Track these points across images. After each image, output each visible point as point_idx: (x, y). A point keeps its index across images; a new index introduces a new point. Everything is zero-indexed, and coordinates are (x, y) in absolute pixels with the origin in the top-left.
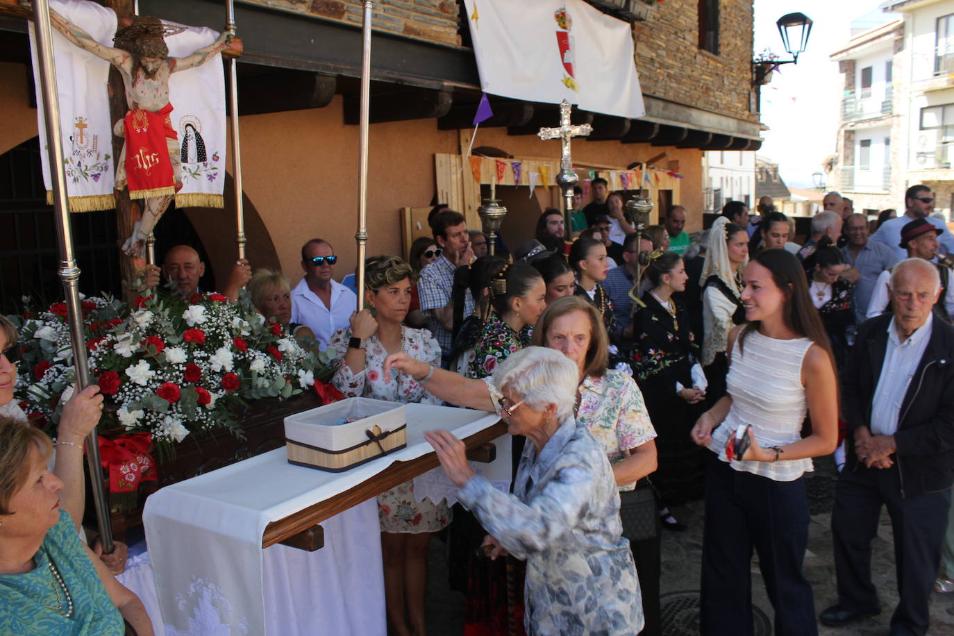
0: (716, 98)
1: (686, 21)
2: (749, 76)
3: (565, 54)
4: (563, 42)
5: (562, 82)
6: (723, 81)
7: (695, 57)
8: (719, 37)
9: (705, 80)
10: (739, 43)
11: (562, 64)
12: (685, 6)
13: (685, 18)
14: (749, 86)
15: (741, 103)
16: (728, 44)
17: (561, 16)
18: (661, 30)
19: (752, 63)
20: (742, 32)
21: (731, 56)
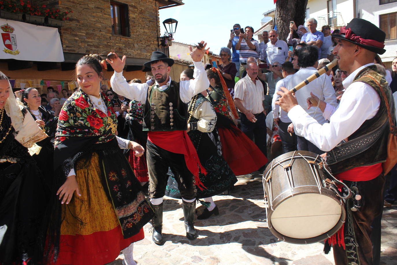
0: (128, 52)
1: (101, 25)
2: (157, 43)
3: (6, 41)
4: (6, 37)
5: (4, 52)
6: (134, 46)
7: (110, 38)
8: (130, 29)
9: (119, 46)
10: (146, 31)
11: (4, 46)
12: (99, 19)
13: (101, 24)
14: (157, 47)
15: (149, 53)
16: (137, 32)
17: (4, 27)
18: (80, 29)
19: (158, 38)
20: (149, 27)
21: (139, 36)
